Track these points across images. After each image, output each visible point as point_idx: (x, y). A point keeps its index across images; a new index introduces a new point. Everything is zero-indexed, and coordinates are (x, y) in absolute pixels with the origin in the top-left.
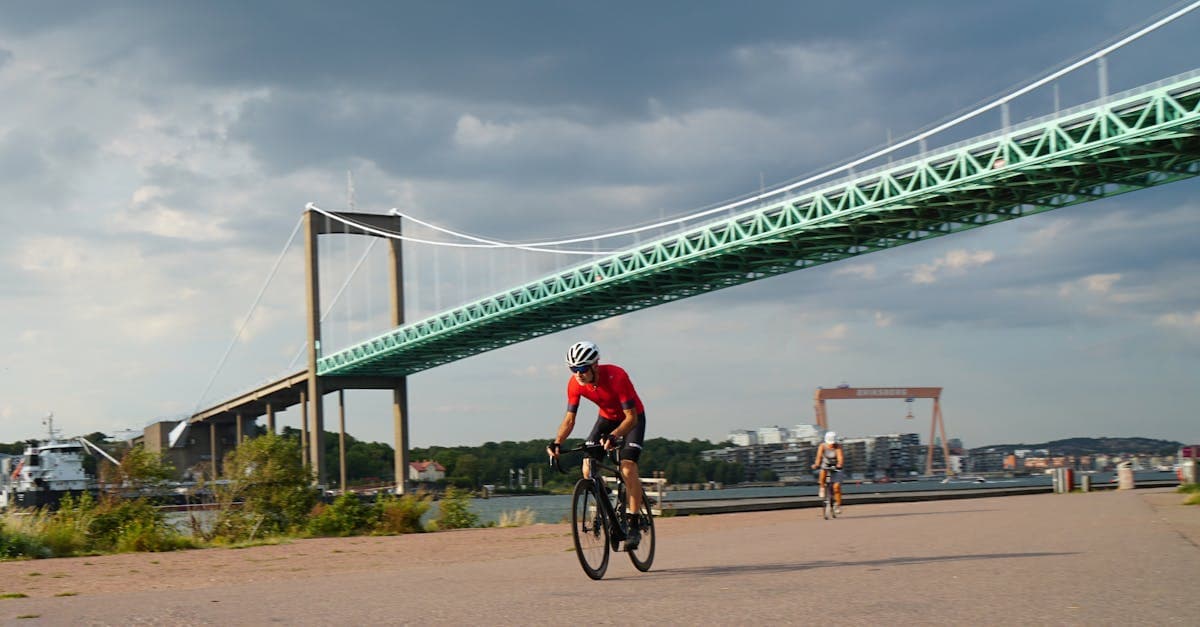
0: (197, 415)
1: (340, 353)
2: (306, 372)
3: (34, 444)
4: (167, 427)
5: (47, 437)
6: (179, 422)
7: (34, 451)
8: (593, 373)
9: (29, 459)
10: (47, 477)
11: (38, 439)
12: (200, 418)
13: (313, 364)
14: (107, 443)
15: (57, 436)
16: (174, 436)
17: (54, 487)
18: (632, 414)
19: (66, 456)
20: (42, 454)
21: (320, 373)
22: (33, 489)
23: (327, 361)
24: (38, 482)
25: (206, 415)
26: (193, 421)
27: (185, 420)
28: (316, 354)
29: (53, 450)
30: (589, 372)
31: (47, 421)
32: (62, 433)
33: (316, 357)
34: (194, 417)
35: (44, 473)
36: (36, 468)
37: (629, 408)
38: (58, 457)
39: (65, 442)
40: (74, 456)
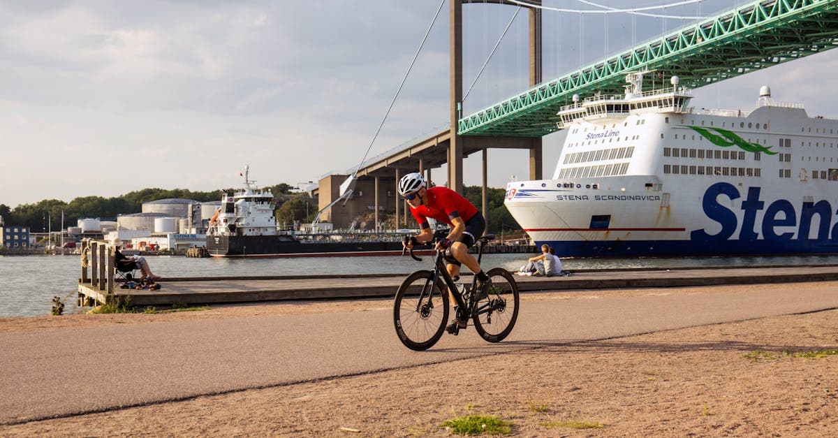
0: (363, 169)
1: (477, 114)
2: (449, 132)
3: (231, 193)
4: (337, 180)
5: (244, 186)
6: (350, 175)
7: (231, 200)
8: (420, 198)
9: (225, 206)
10: (239, 224)
11: (235, 188)
12: (364, 173)
13: (454, 125)
14: (291, 193)
15: (252, 186)
16: (344, 188)
17: (246, 233)
18: (458, 221)
19: (259, 206)
20: (239, 202)
21: (460, 133)
22: (227, 234)
23: (466, 121)
24: (232, 228)
25: (370, 170)
26: (359, 175)
27: (353, 174)
28: (458, 115)
29: (247, 199)
30: (417, 197)
31: (244, 174)
32: (256, 184)
33: (457, 118)
34: (359, 171)
35: (238, 220)
36: (230, 215)
37: (455, 216)
38: (251, 206)
39: (258, 191)
40: (266, 206)
